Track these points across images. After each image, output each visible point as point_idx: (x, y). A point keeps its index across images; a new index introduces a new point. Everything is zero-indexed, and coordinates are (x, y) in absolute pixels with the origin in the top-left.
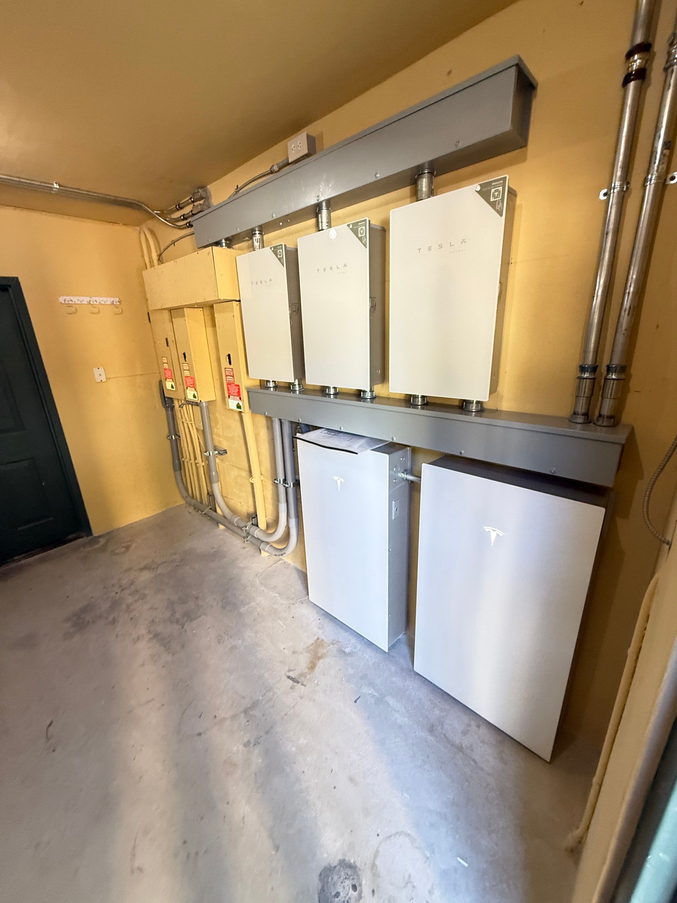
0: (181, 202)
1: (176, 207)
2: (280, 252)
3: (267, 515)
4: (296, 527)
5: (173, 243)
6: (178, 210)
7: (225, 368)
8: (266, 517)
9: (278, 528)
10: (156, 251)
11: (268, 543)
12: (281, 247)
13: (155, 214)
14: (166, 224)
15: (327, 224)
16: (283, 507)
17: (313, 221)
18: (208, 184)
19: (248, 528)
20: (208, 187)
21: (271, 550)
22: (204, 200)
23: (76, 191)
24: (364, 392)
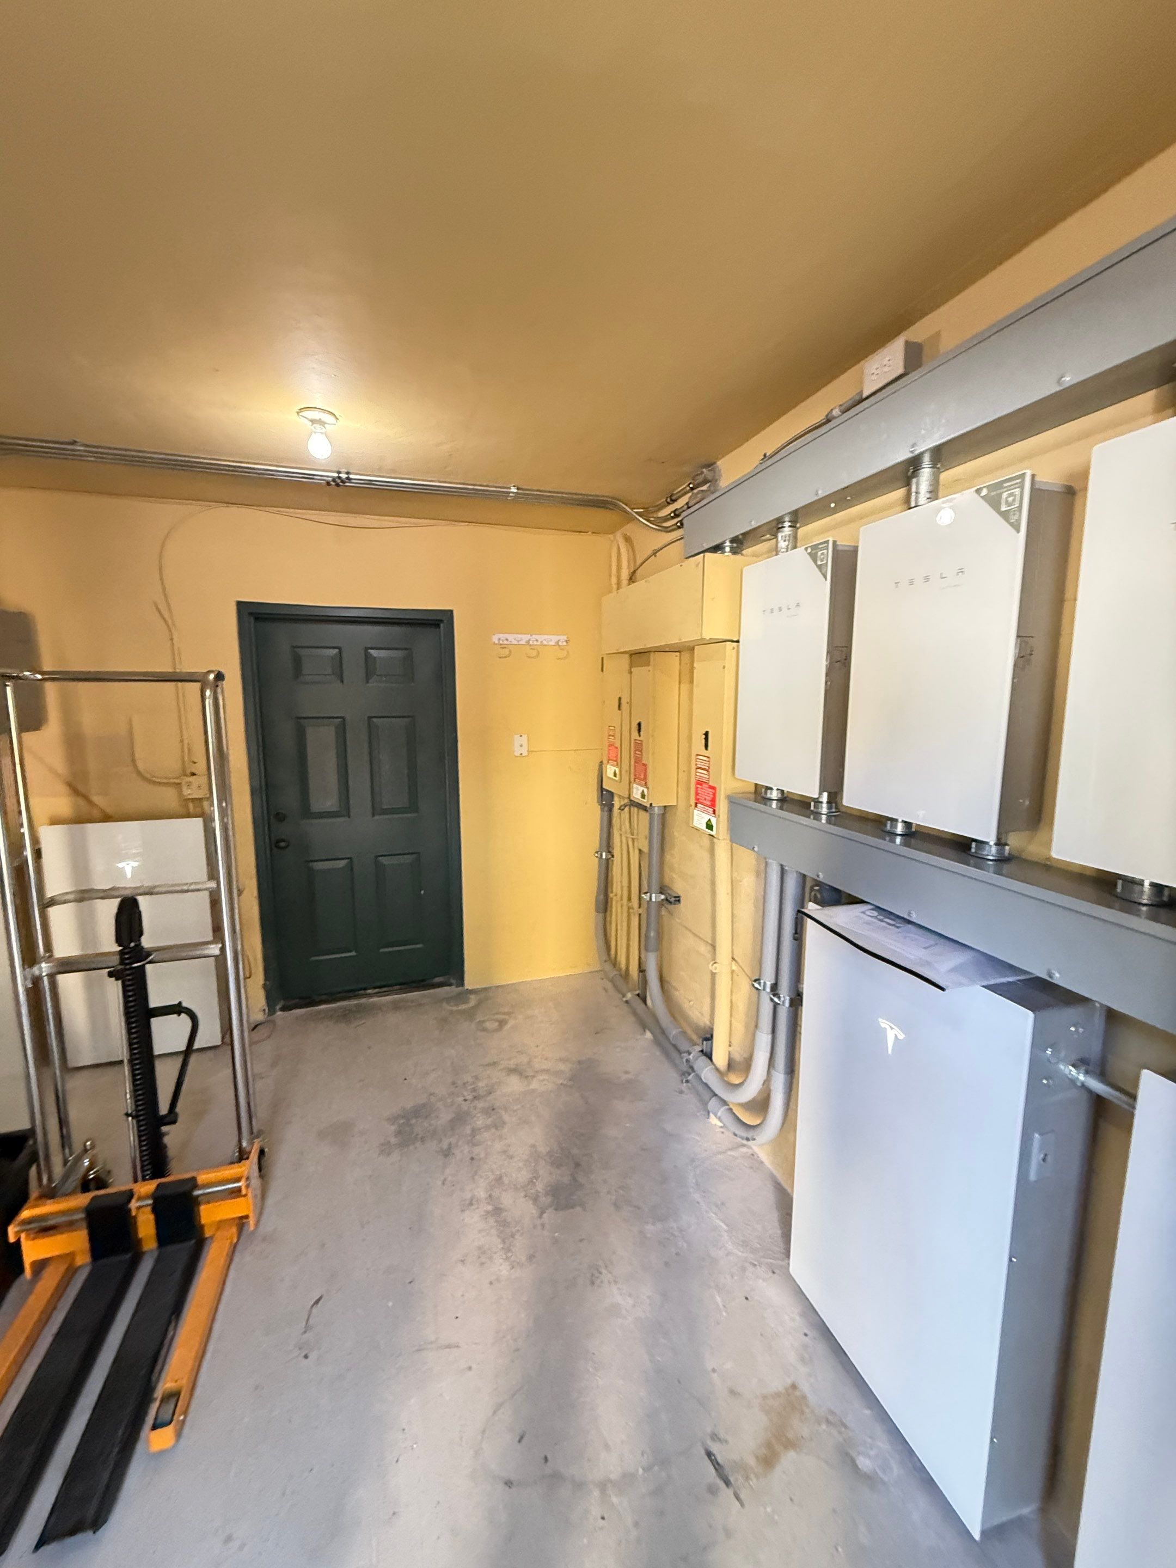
0: (675, 493)
1: (666, 500)
2: (822, 554)
3: (732, 1042)
4: (784, 1093)
5: (655, 553)
6: (669, 503)
7: (698, 755)
8: (730, 1046)
9: (749, 1077)
10: (629, 567)
11: (725, 1103)
12: (826, 545)
13: (634, 514)
14: (648, 526)
15: (928, 496)
16: (764, 1039)
17: (900, 493)
18: (718, 459)
19: (693, 1057)
20: (719, 463)
21: (729, 1120)
22: (709, 484)
23: (538, 493)
24: (980, 843)
